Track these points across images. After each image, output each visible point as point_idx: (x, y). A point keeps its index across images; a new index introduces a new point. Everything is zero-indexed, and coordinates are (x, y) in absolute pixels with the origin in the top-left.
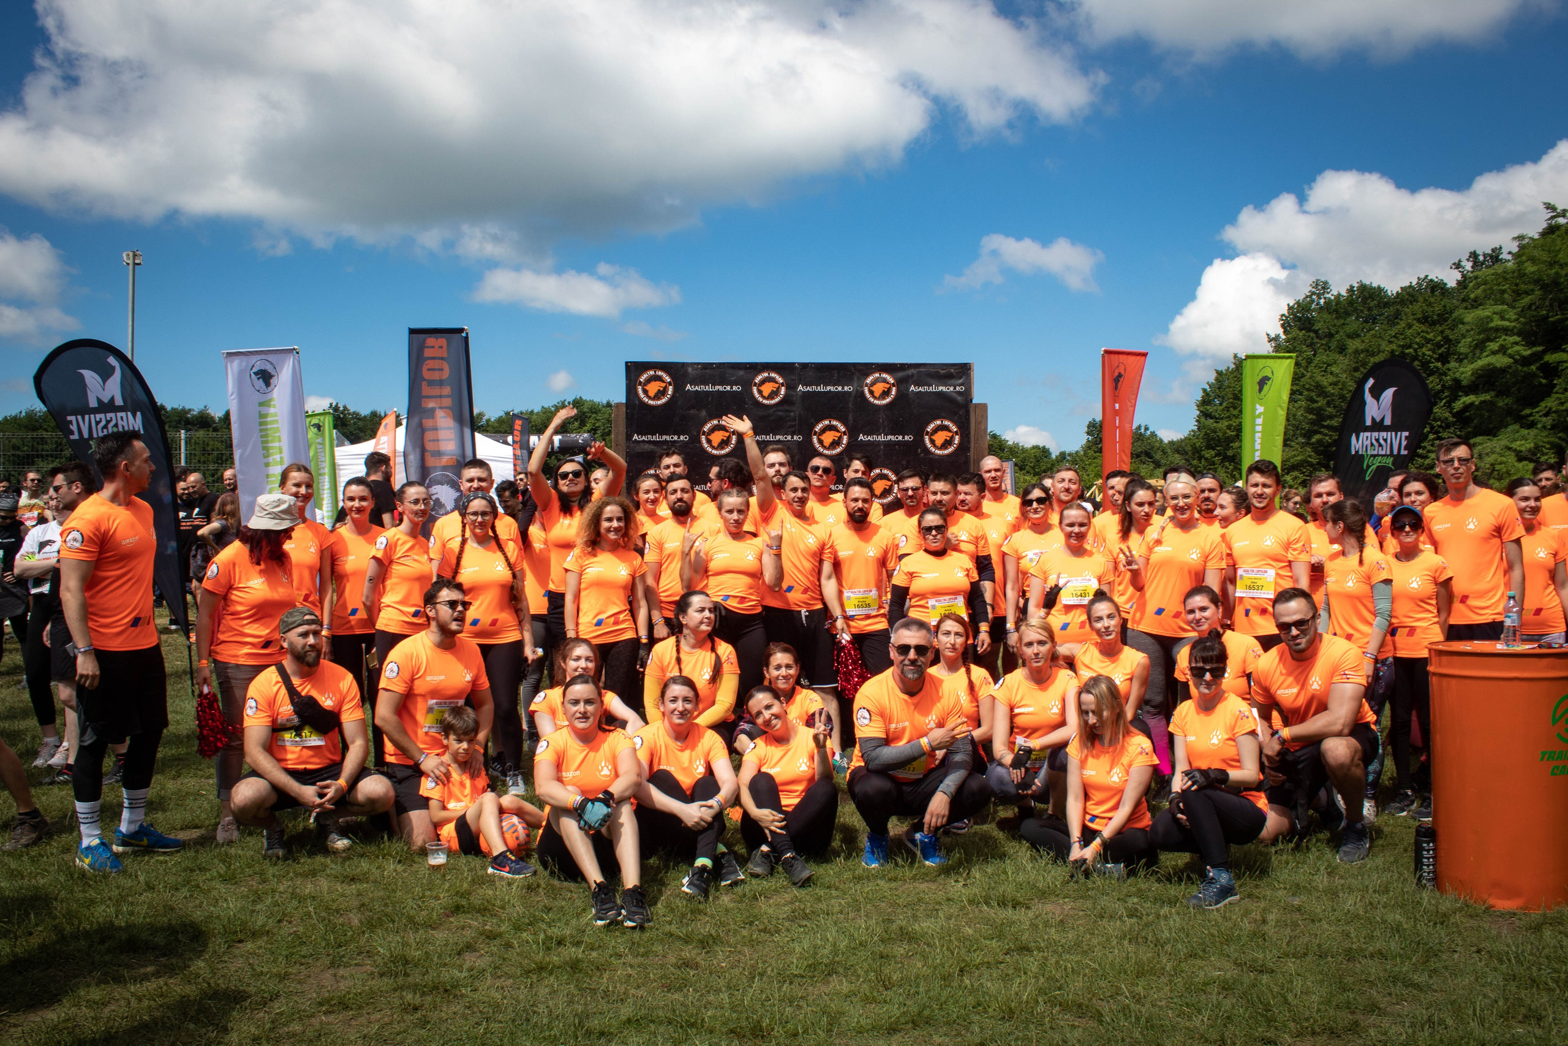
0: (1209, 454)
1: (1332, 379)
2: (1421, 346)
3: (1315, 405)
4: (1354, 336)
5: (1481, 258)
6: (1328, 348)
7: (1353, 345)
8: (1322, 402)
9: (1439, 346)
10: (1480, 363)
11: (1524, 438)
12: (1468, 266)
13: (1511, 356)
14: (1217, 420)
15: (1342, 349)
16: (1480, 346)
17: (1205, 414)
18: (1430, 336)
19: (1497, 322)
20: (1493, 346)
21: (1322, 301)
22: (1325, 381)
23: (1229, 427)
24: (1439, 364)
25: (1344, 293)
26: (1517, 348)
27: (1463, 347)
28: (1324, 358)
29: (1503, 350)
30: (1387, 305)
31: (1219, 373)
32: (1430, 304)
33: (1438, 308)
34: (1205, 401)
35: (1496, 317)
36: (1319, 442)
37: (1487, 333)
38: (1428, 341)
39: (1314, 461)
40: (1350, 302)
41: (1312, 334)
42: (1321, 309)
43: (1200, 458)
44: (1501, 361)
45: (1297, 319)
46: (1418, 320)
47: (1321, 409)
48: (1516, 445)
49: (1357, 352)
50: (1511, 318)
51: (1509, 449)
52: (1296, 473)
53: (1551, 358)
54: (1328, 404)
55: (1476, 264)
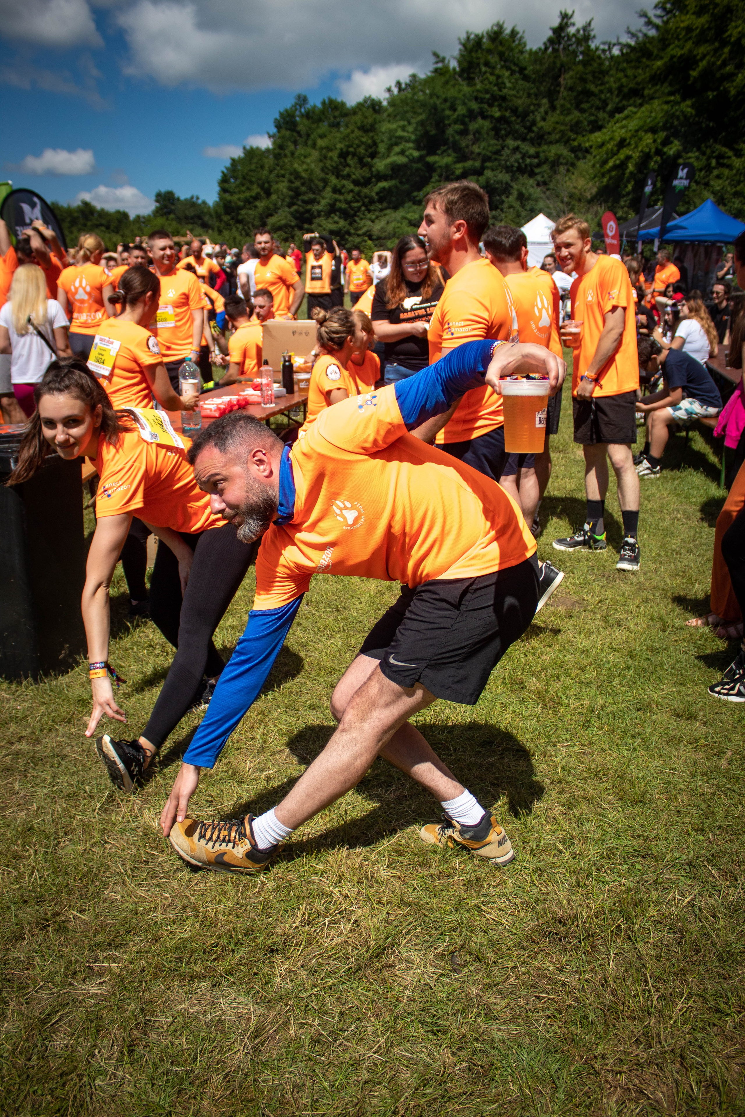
0: (226, 218)
1: (305, 167)
2: (358, 146)
3: (293, 185)
4: (322, 136)
5: (403, 86)
6: (306, 144)
7: (320, 143)
8: (297, 184)
9: (370, 147)
10: (389, 160)
11: (415, 212)
12: (395, 91)
13: (407, 157)
14: (232, 194)
15: (314, 146)
16: (390, 148)
17: (224, 190)
18: (364, 140)
19: (400, 133)
20: (397, 149)
21: (303, 110)
22: (300, 169)
23: (239, 199)
24: (369, 160)
25: (319, 105)
26: (411, 151)
27: (382, 148)
28: (303, 152)
29: (402, 153)
30: (346, 115)
31: (233, 160)
32: (366, 117)
33: (370, 121)
34: (224, 181)
35: (399, 130)
36: (297, 211)
37: (395, 141)
38: (363, 143)
39: (293, 224)
40: (323, 112)
41: (295, 134)
42: (302, 116)
43: (221, 221)
44: (402, 160)
45: (287, 123)
46: (359, 128)
47: (297, 188)
48: (409, 216)
49: (322, 149)
50: (410, 132)
51: (405, 218)
52: (280, 233)
53: (431, 159)
54: (303, 184)
55: (400, 89)
